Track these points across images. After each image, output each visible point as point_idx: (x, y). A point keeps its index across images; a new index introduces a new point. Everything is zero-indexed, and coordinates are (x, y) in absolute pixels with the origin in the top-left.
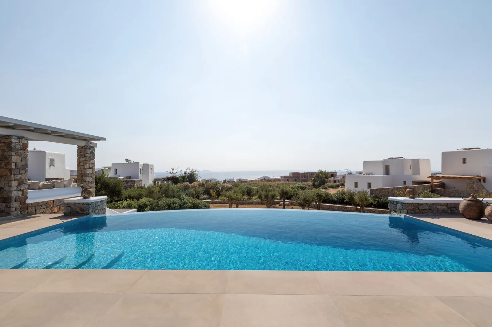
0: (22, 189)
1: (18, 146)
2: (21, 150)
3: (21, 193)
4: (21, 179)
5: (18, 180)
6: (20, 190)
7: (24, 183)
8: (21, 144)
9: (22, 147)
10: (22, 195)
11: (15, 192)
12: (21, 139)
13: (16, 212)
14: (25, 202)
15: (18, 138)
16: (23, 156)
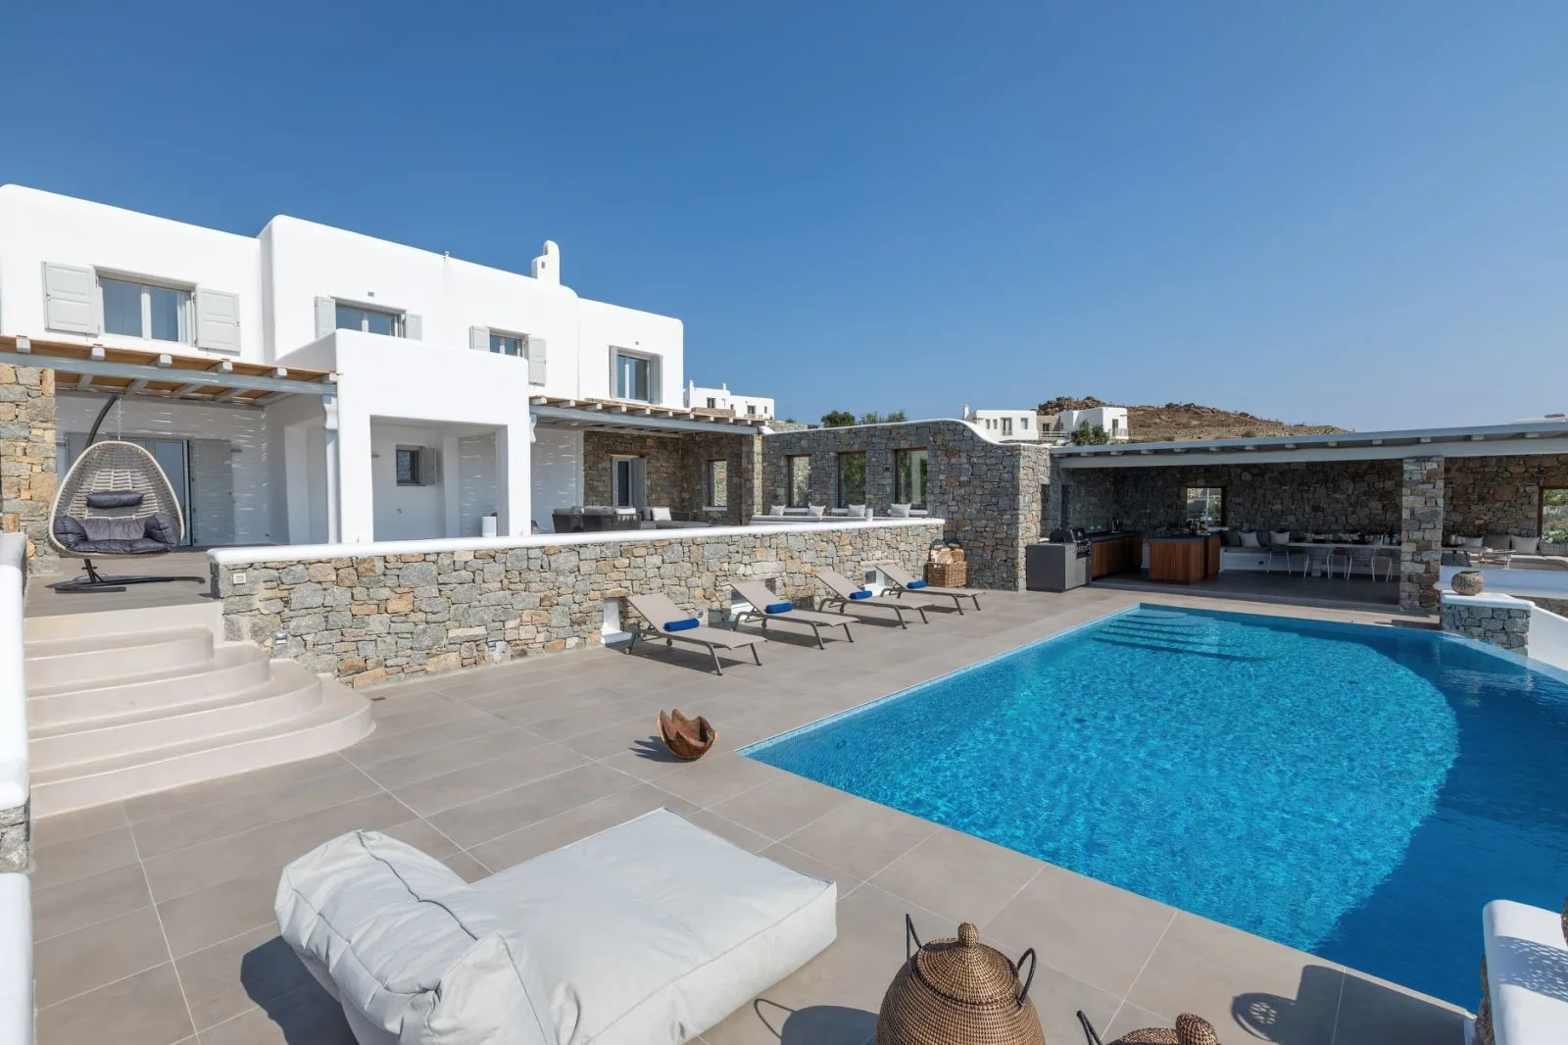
0: (1425, 559)
1: (1417, 477)
2: (1424, 483)
3: (1424, 566)
4: (1423, 538)
5: (1416, 542)
6: (1421, 562)
7: (1432, 549)
8: (1425, 472)
9: (1425, 477)
10: (1427, 571)
11: (1407, 564)
12: (1425, 461)
13: (1409, 602)
14: (1431, 586)
15: (1418, 461)
16: (1428, 495)
